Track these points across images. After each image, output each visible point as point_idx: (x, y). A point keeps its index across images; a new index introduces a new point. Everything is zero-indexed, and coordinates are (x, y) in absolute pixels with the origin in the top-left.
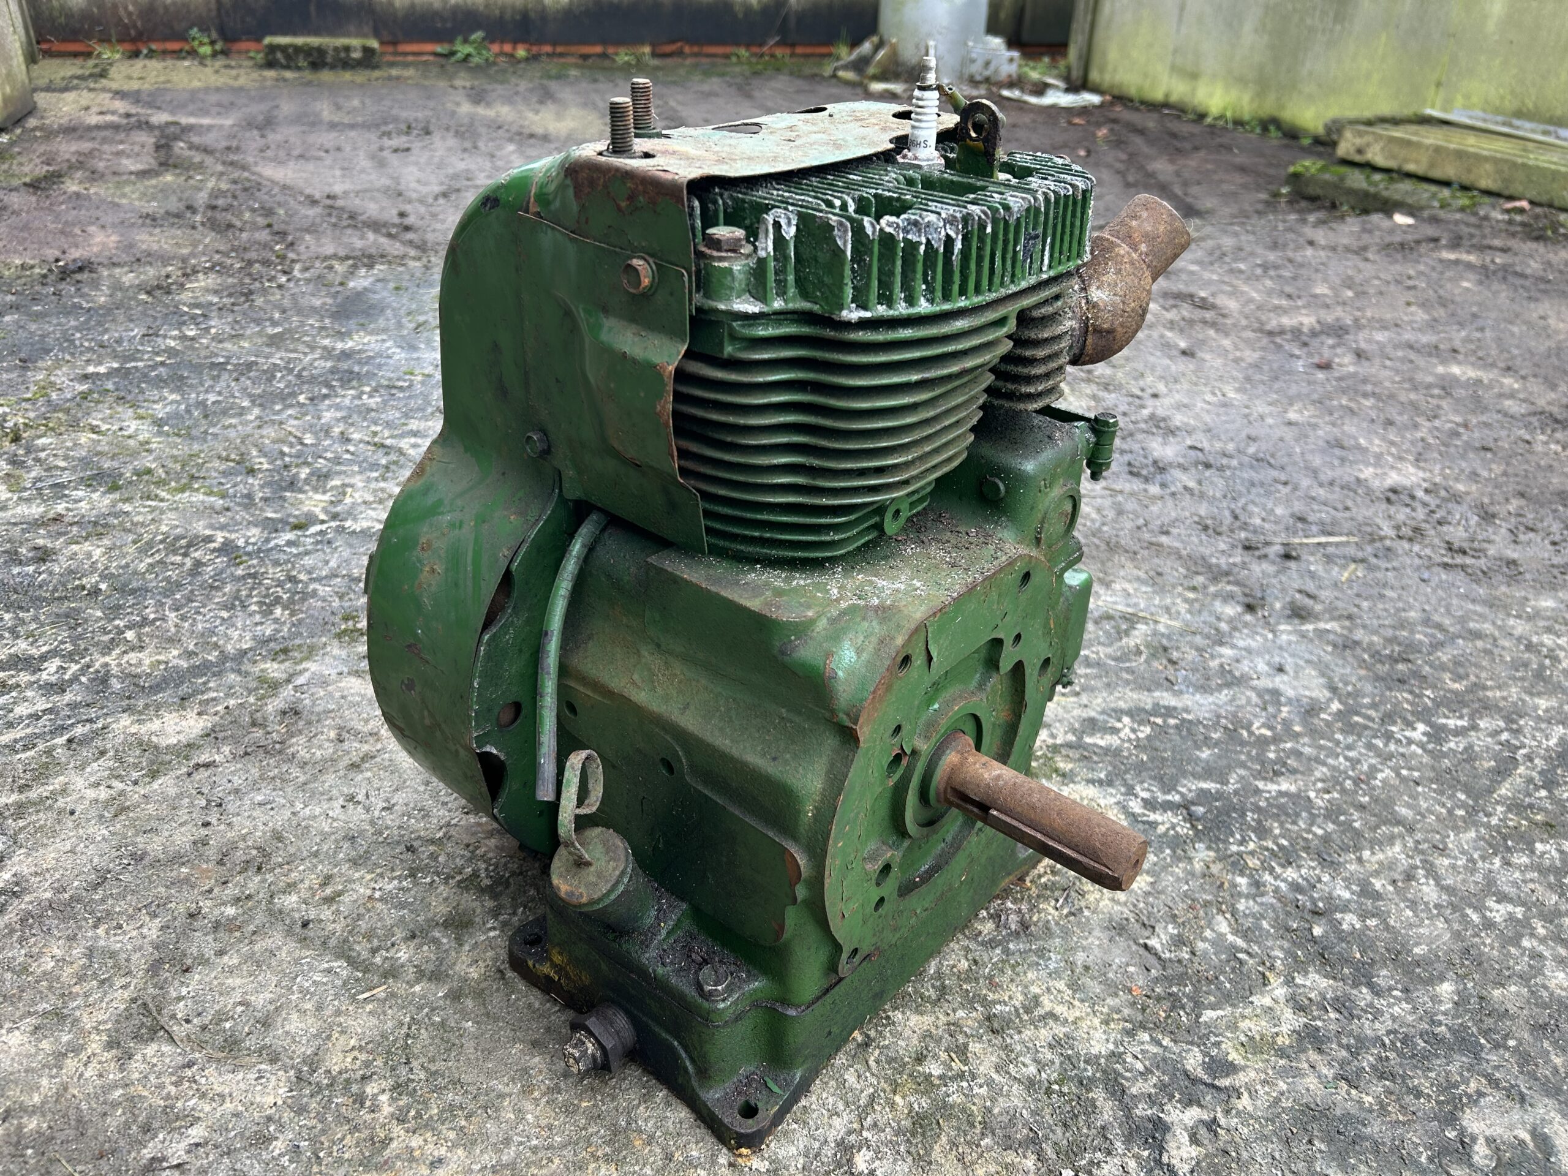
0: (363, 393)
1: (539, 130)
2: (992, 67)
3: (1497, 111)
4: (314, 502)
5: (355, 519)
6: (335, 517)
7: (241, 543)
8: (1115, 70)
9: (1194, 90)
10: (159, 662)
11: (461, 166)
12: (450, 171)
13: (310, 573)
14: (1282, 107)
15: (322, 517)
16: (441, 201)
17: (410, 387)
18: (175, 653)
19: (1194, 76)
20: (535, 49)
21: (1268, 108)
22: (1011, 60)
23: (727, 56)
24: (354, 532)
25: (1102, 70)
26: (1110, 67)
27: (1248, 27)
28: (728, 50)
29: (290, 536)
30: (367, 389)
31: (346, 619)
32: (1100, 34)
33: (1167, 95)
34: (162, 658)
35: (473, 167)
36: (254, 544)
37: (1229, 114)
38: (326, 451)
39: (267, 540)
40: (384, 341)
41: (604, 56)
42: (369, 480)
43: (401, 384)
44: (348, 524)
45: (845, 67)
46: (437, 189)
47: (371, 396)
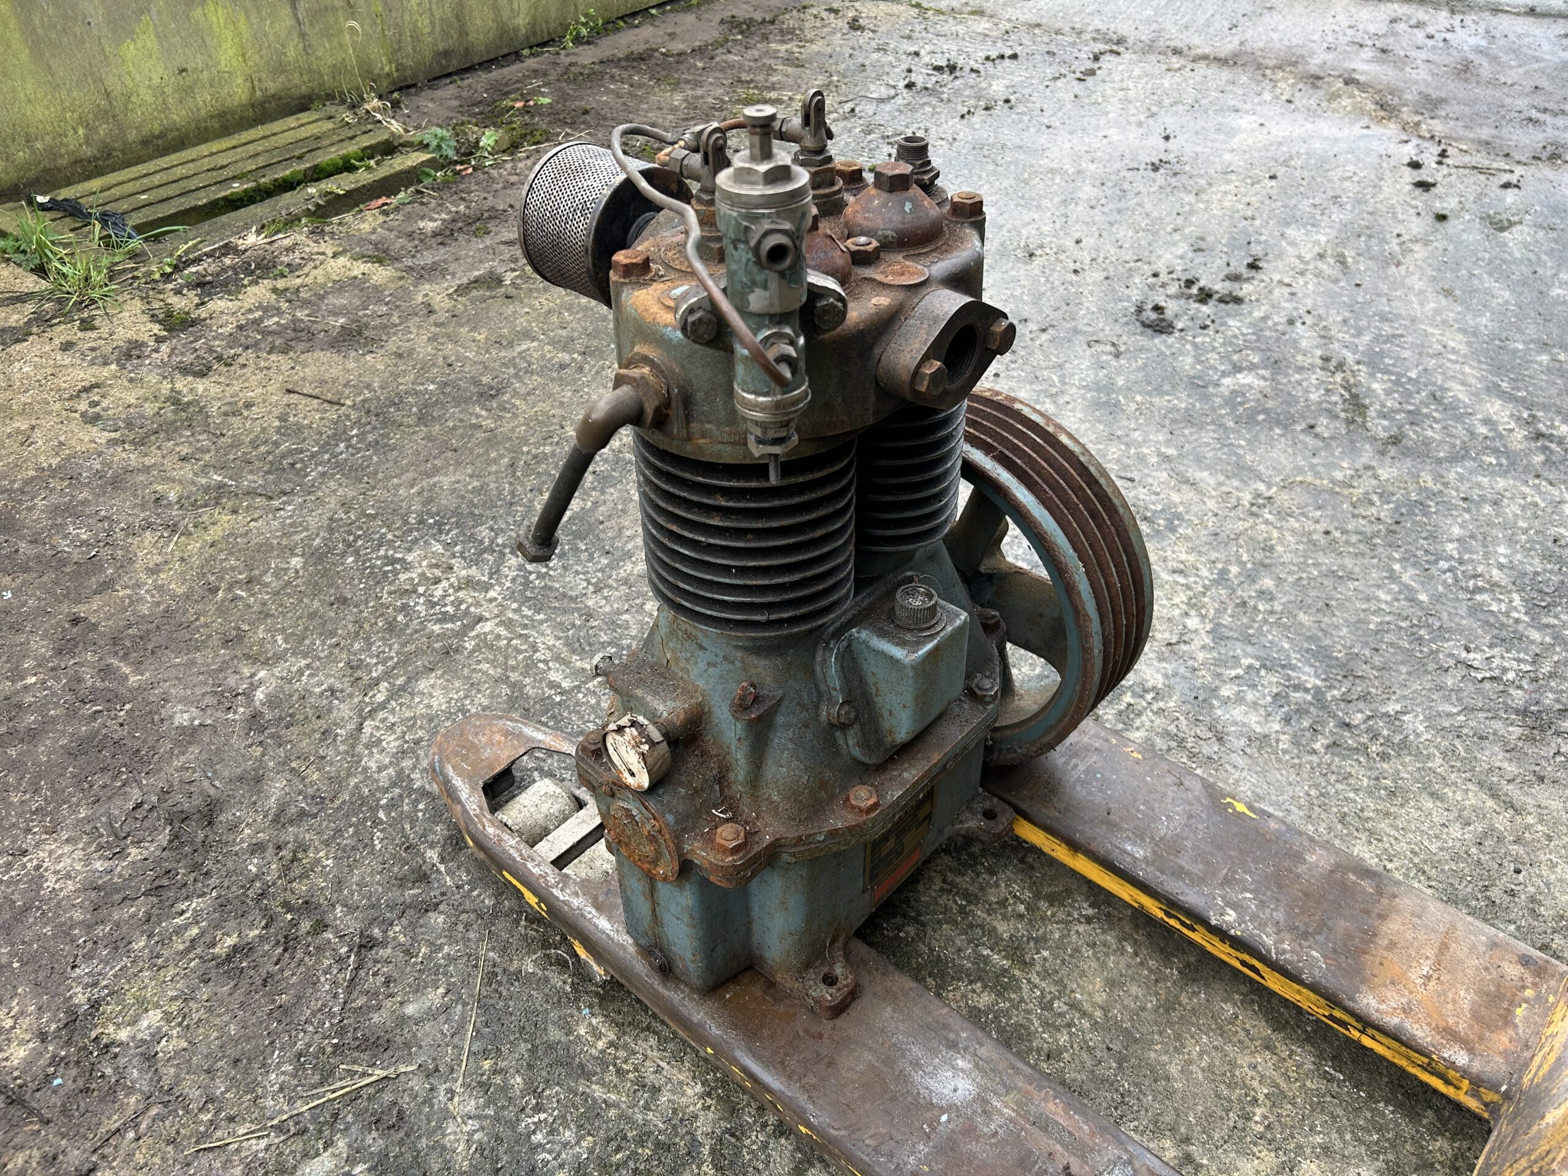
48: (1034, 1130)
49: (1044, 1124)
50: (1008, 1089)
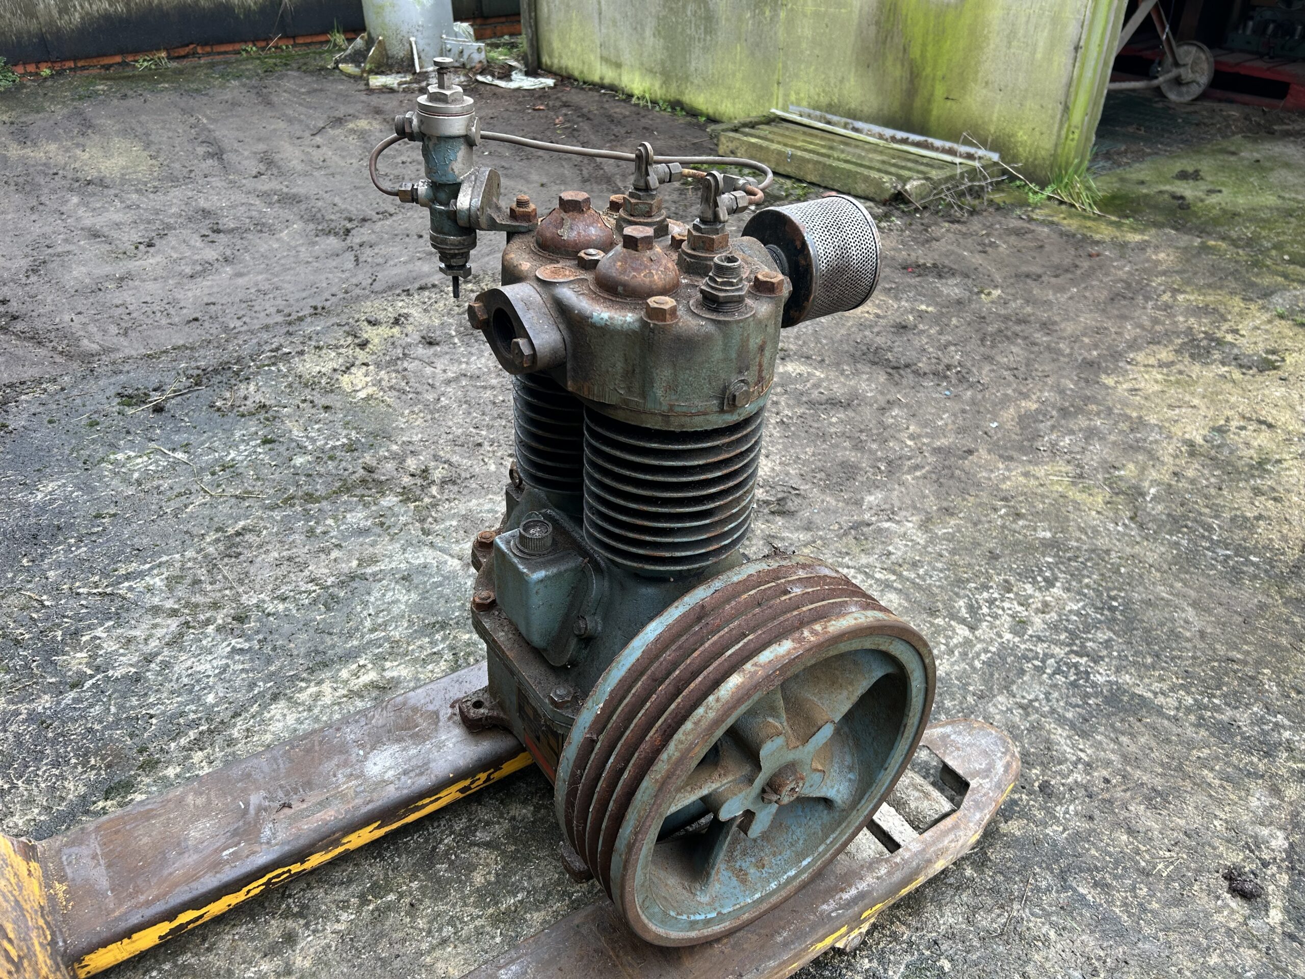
0: (70, 546)
1: (92, 174)
2: (466, 56)
3: (817, 107)
4: (77, 660)
5: (114, 668)
6: (98, 669)
7: (40, 709)
8: (561, 57)
9: (620, 75)
10: (29, 821)
11: (36, 230)
12: (29, 238)
13: (101, 722)
14: (682, 93)
15: (89, 672)
16: (34, 278)
17: (104, 530)
18: (36, 811)
19: (618, 65)
20: (58, 66)
21: (673, 94)
22: (479, 50)
23: (238, 52)
24: (117, 679)
25: (551, 56)
26: (556, 54)
27: (648, 33)
28: (237, 47)
29: (72, 694)
30: (72, 541)
31: (141, 751)
32: (544, 28)
33: (602, 79)
34: (29, 817)
35: (48, 230)
36: (50, 708)
37: (647, 96)
38: (66, 609)
39: (59, 703)
40: (64, 485)
41: (124, 64)
42: (108, 630)
43: (96, 530)
44: (110, 673)
45: (345, 60)
46: (25, 263)
47: (78, 548)
48: (324, 797)
49: (323, 804)
50: (357, 794)
